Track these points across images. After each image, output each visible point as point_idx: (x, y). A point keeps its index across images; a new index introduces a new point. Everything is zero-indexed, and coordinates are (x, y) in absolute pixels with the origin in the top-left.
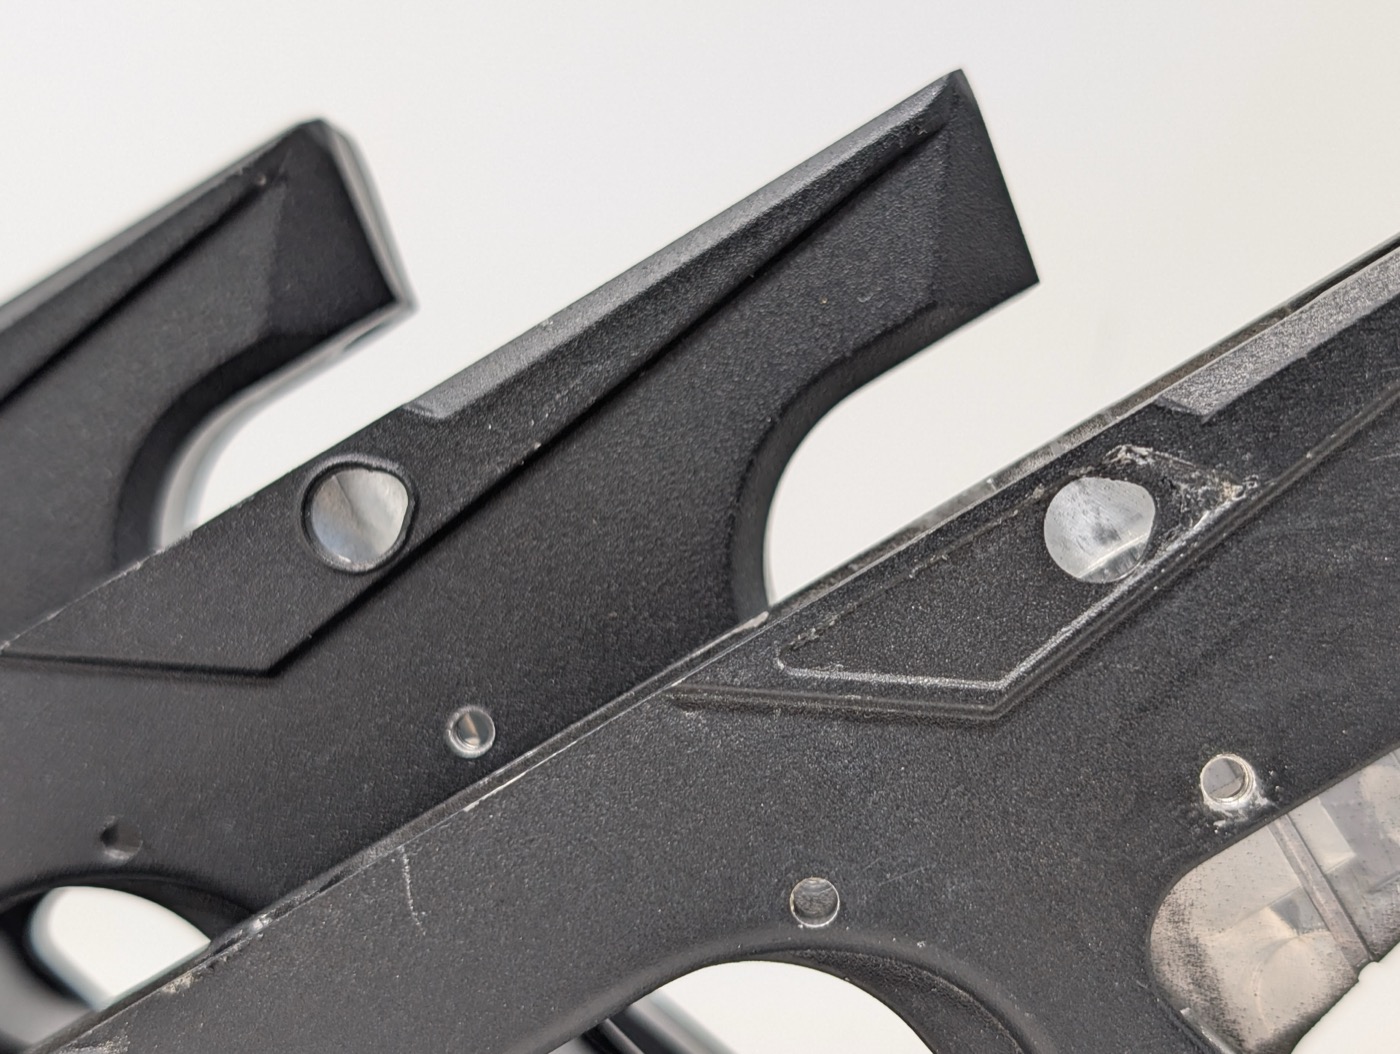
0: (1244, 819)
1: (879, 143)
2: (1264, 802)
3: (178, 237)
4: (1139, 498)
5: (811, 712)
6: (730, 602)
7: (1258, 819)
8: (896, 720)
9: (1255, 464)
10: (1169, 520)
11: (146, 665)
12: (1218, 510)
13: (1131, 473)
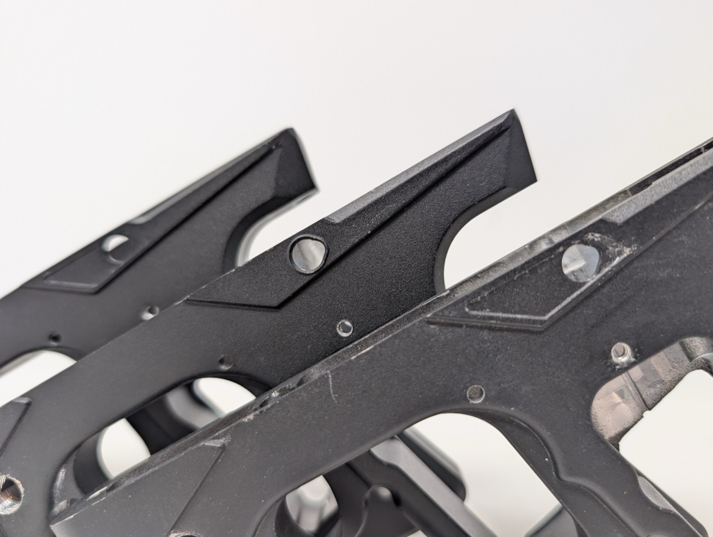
0: (626, 365)
1: (489, 131)
2: (633, 360)
4: (593, 254)
5: (477, 327)
6: (433, 287)
7: (631, 365)
8: (508, 330)
9: (635, 241)
10: (605, 259)
12: (622, 257)
13: (593, 244)
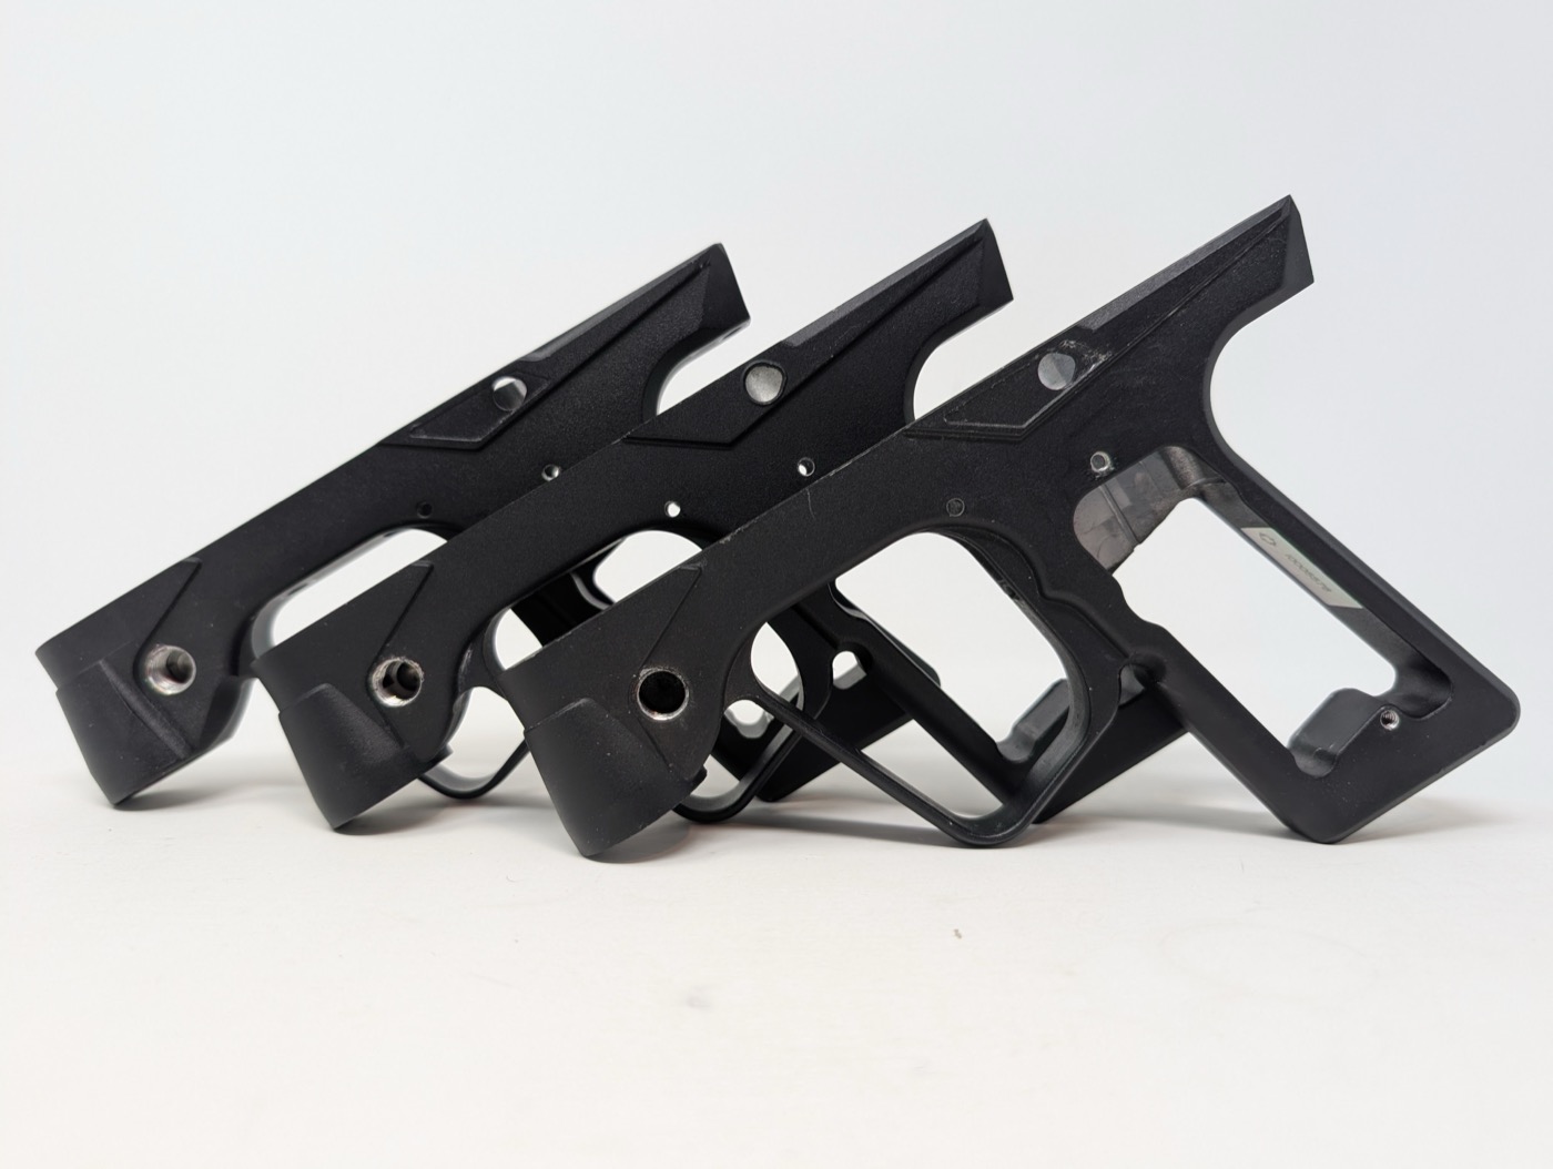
0: (1105, 475)
1: (960, 243)
2: (1112, 469)
3: (670, 287)
4: (1070, 363)
5: (955, 439)
6: (903, 417)
7: (1110, 475)
8: (985, 440)
9: (1110, 348)
10: (1081, 366)
11: (683, 442)
12: (1098, 364)
13: (1068, 351)
